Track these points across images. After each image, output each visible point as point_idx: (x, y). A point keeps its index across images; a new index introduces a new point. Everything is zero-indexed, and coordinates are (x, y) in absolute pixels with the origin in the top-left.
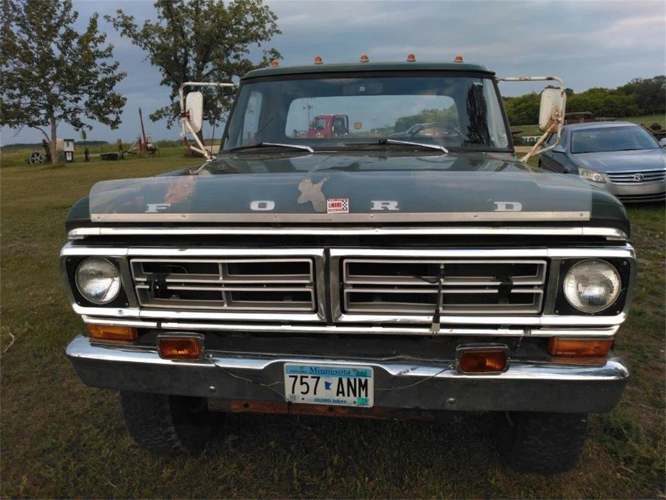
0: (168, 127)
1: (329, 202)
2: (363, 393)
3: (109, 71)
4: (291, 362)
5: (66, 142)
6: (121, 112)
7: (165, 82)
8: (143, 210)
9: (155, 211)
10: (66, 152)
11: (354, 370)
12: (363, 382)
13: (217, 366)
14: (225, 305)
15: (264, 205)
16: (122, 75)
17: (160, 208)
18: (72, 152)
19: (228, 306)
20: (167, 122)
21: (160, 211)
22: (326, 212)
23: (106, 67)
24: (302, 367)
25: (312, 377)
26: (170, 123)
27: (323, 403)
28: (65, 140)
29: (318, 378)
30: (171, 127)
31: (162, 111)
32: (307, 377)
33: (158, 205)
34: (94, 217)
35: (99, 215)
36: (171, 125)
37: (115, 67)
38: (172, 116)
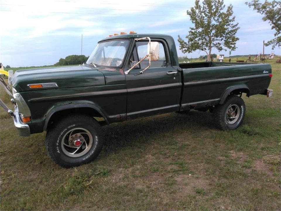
0: (273, 49)
3: (234, 27)
5: (220, 56)
6: (235, 44)
7: (273, 28)
10: (220, 60)
16: (238, 28)
18: (222, 60)
20: (272, 47)
23: (233, 26)
26: (274, 47)
28: (220, 55)
30: (274, 49)
31: (271, 41)
36: (274, 48)
37: (237, 25)
38: (275, 44)
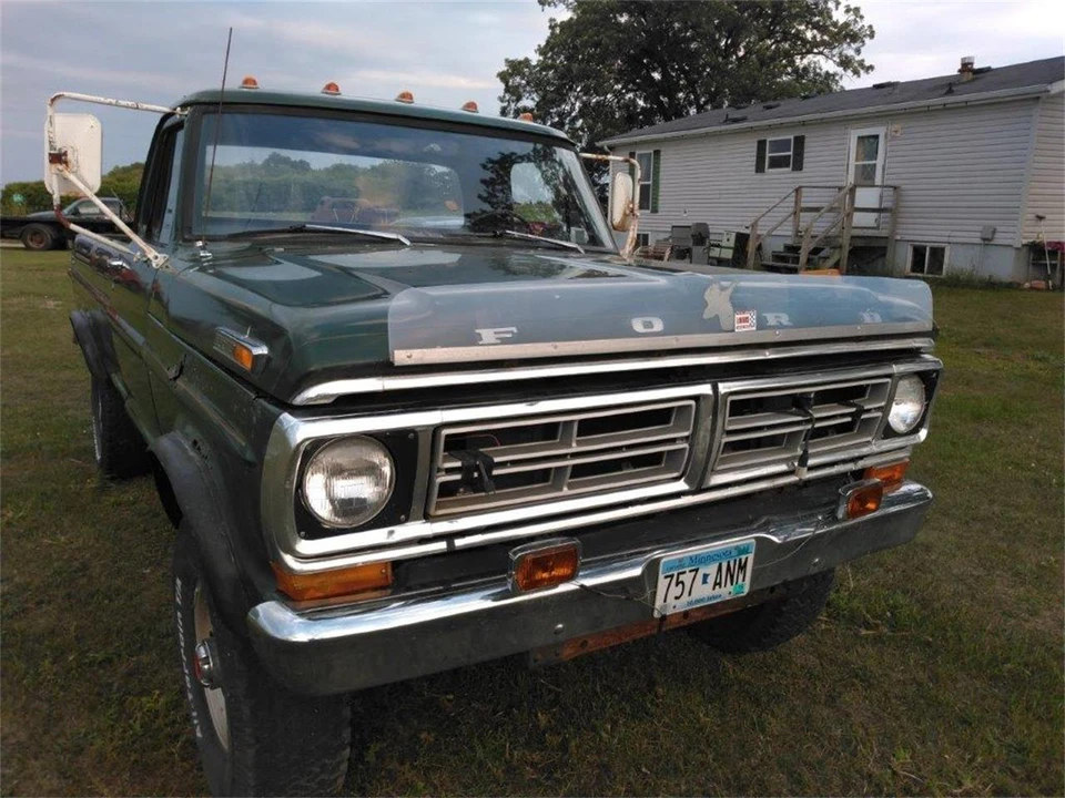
1: (737, 316)
2: (741, 577)
4: (668, 556)
8: (474, 341)
9: (493, 341)
11: (737, 548)
12: (743, 561)
13: (582, 586)
14: (565, 489)
15: (648, 325)
17: (502, 336)
19: (569, 489)
21: (504, 341)
22: (733, 331)
24: (680, 560)
25: (691, 571)
27: (698, 606)
29: (697, 570)
32: (684, 573)
33: (497, 330)
34: (401, 357)
35: (409, 352)
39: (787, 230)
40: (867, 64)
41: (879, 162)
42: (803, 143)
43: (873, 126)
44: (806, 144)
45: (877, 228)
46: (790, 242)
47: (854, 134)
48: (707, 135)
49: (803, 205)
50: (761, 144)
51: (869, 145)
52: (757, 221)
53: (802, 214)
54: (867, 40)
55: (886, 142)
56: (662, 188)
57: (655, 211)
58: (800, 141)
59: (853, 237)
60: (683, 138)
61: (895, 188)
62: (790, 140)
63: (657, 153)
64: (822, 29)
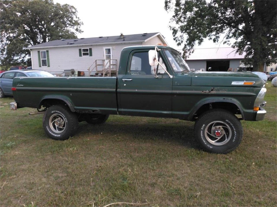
39: (95, 70)
40: (82, 31)
41: (111, 54)
42: (91, 50)
43: (109, 47)
44: (92, 50)
45: (113, 69)
46: (96, 72)
47: (105, 48)
48: (64, 47)
49: (97, 64)
50: (80, 50)
51: (109, 51)
52: (90, 68)
53: (97, 66)
54: (82, 25)
55: (112, 50)
56: (50, 61)
57: (49, 66)
58: (91, 49)
59: (111, 71)
60: (56, 47)
61: (116, 60)
62: (88, 49)
63: (47, 51)
64: (71, 21)
